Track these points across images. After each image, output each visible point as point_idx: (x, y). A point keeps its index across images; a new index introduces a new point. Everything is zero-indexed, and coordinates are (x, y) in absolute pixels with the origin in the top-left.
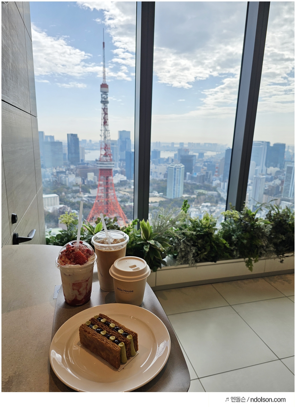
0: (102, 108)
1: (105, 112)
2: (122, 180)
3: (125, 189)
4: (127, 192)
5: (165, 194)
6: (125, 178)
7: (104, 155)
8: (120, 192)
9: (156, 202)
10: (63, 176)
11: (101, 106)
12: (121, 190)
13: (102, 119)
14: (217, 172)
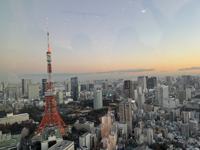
0: (48, 64)
4: (72, 108)
5: (93, 108)
6: (72, 100)
9: (87, 113)
10: (37, 102)
12: (68, 107)
13: (48, 69)
14: (122, 93)
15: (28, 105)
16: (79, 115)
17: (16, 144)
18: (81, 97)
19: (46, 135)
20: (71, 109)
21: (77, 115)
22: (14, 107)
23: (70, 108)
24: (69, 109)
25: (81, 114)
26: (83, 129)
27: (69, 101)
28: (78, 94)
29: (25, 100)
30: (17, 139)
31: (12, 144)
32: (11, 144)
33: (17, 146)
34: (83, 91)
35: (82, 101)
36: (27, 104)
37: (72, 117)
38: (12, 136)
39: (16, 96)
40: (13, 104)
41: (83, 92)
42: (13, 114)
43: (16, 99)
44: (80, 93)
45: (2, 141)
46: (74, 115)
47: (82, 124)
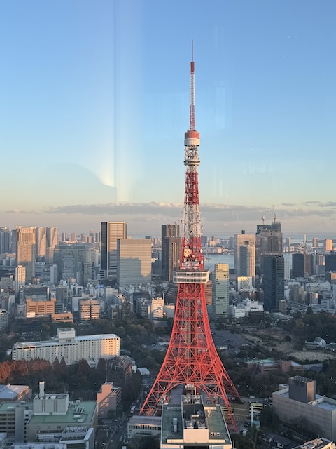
0: (187, 173)
1: (192, 179)
2: (253, 310)
3: (258, 329)
4: (259, 336)
6: (261, 308)
7: (189, 257)
8: (245, 335)
11: (185, 168)
12: (247, 333)
13: (186, 192)
15: (117, 308)
16: (285, 365)
17: (84, 433)
18: (292, 299)
19: (175, 419)
20: (256, 339)
21: (279, 366)
22: (76, 310)
23: (255, 335)
24: (251, 338)
25: (294, 364)
26: (304, 420)
27: (248, 309)
28: (282, 289)
29: (110, 291)
30: (85, 416)
31: (71, 429)
32: (68, 429)
33: (87, 438)
34: (302, 279)
35: (298, 315)
36: (113, 303)
37: (262, 370)
38: (72, 403)
39: (82, 277)
40: (75, 300)
41: (301, 282)
42: (74, 332)
43: (83, 284)
44: (289, 283)
45: (43, 414)
46: (267, 363)
47: (300, 403)
